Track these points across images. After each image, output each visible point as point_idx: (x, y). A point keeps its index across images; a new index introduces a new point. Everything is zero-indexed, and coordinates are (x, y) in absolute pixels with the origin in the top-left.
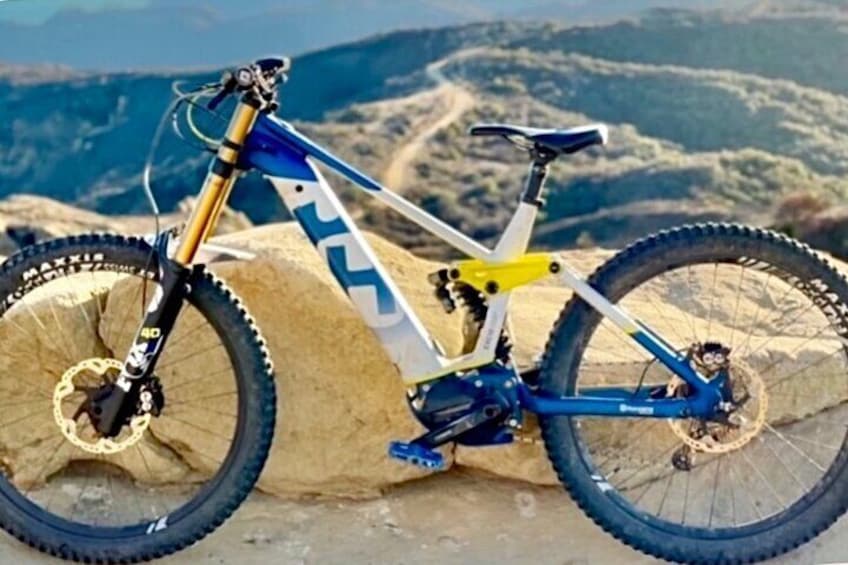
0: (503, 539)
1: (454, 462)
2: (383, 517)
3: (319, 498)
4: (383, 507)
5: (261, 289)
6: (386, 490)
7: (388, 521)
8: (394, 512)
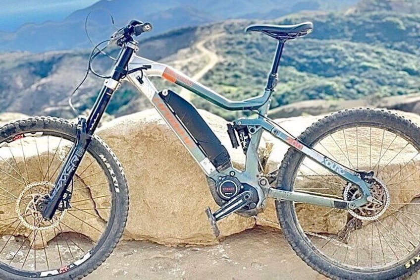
0: (284, 262)
1: (256, 224)
2: (221, 254)
3: (187, 246)
4: (221, 249)
5: (154, 140)
6: (221, 240)
7: (224, 255)
8: (226, 251)
